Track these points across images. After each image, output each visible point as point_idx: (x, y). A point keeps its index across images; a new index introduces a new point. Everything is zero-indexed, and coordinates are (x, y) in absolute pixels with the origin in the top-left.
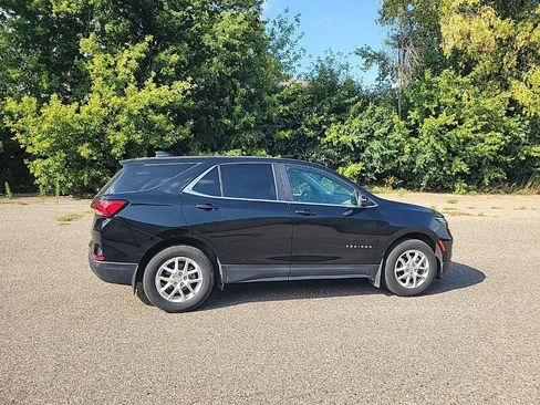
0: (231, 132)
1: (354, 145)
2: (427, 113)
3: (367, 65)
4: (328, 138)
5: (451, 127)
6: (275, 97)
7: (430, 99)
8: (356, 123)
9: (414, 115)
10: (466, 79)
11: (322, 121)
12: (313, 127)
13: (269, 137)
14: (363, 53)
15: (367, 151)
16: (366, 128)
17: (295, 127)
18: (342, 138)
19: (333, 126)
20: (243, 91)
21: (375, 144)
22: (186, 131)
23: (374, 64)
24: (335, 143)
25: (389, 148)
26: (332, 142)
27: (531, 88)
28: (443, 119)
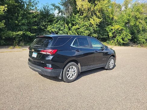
0: (18, 25)
1: (55, 32)
2: (73, 25)
3: (55, 10)
5: (79, 29)
7: (74, 21)
8: (55, 25)
9: (70, 25)
10: (82, 17)
11: (46, 24)
12: (43, 26)
14: (54, 5)
17: (37, 25)
19: (49, 26)
21: (61, 32)
23: (57, 9)
24: (50, 31)
25: (64, 33)
26: (49, 31)
27: (94, 20)
28: (77, 26)
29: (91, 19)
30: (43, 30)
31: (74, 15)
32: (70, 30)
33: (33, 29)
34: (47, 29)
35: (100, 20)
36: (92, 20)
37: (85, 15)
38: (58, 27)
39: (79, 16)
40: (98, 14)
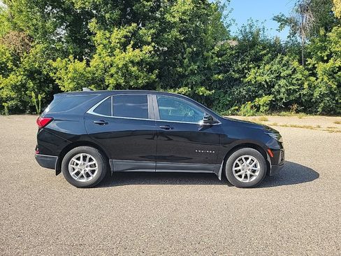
0: (183, 76)
1: (267, 83)
3: (281, 28)
4: (248, 79)
8: (268, 67)
9: (310, 61)
11: (245, 67)
12: (239, 71)
13: (208, 79)
14: (278, 19)
15: (276, 87)
16: (275, 71)
18: (259, 78)
19: (253, 70)
20: (189, 50)
21: (282, 82)
22: (154, 77)
23: (286, 26)
25: (293, 85)
26: (251, 82)
33: (215, 81)
34: (246, 77)
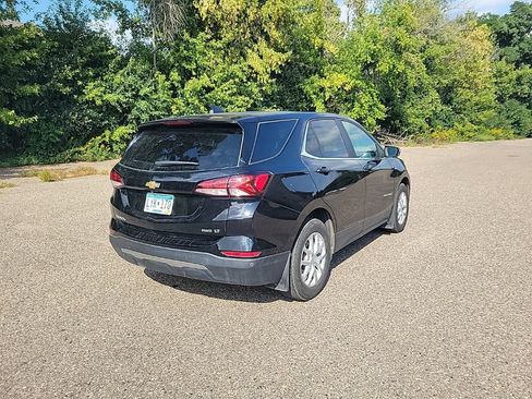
1: (120, 105)
2: (186, 75)
4: (89, 96)
5: (209, 90)
6: (11, 40)
7: (188, 59)
8: (118, 78)
9: (175, 76)
10: (219, 44)
11: (77, 75)
12: (66, 82)
15: (134, 111)
17: (42, 81)
19: (91, 85)
21: (142, 104)
23: (112, 13)
24: (99, 102)
25: (156, 109)
26: (94, 102)
27: (261, 57)
28: (205, 80)
29: (249, 51)
30: (68, 101)
31: (186, 36)
32: (174, 96)
33: (22, 97)
34: (82, 93)
35: (284, 56)
36: (255, 56)
37: (228, 36)
38: (130, 86)
39: (208, 40)
40: (275, 34)
